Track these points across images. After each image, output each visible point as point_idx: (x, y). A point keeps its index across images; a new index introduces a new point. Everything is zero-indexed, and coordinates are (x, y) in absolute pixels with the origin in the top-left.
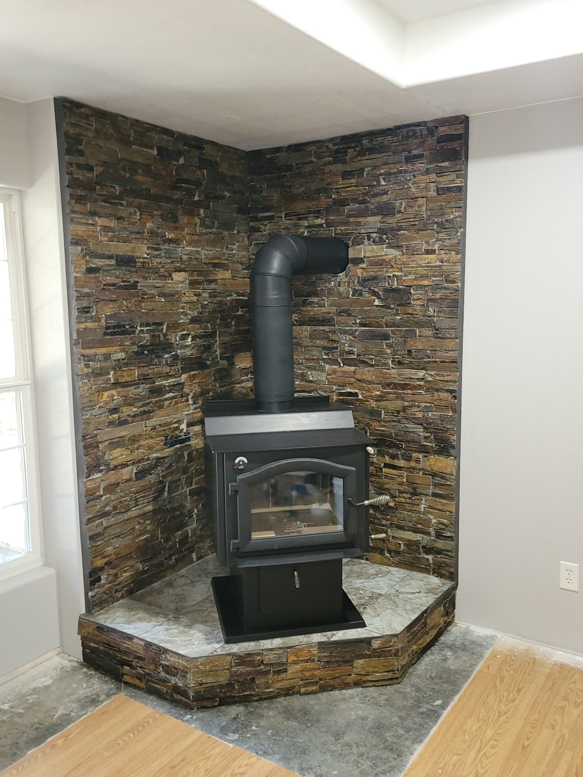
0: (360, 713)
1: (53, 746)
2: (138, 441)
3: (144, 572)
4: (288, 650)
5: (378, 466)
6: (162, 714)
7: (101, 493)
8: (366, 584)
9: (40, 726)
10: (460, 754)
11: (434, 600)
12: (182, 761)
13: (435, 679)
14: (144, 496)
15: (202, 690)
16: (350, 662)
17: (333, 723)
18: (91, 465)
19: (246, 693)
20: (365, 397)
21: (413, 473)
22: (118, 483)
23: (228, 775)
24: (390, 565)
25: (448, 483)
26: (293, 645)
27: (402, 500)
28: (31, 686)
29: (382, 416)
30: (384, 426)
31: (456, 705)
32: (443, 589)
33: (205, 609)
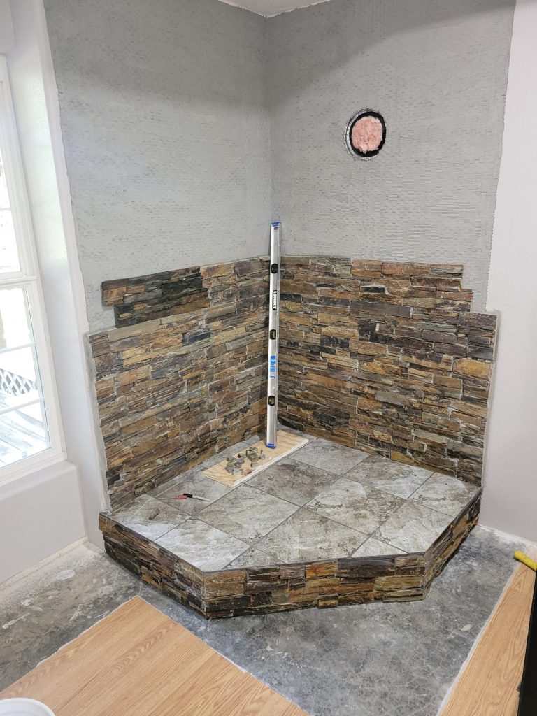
0: (382, 636)
1: (64, 659)
2: (153, 339)
3: (165, 467)
4: (307, 566)
5: (403, 366)
6: (175, 624)
7: (115, 394)
8: (388, 486)
9: (55, 630)
10: (497, 704)
11: (461, 509)
12: (192, 688)
13: (462, 597)
14: (162, 394)
15: (216, 602)
16: (371, 579)
17: (353, 648)
18: (102, 366)
19: (262, 606)
20: (392, 293)
21: (442, 375)
22: (134, 383)
23: (239, 713)
24: (412, 465)
25: (482, 388)
26: (312, 561)
27: (429, 402)
28: (54, 580)
29: (411, 314)
30: (411, 325)
31: (487, 634)
32: (470, 496)
33: (223, 509)
